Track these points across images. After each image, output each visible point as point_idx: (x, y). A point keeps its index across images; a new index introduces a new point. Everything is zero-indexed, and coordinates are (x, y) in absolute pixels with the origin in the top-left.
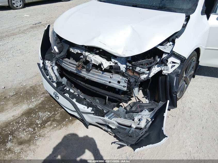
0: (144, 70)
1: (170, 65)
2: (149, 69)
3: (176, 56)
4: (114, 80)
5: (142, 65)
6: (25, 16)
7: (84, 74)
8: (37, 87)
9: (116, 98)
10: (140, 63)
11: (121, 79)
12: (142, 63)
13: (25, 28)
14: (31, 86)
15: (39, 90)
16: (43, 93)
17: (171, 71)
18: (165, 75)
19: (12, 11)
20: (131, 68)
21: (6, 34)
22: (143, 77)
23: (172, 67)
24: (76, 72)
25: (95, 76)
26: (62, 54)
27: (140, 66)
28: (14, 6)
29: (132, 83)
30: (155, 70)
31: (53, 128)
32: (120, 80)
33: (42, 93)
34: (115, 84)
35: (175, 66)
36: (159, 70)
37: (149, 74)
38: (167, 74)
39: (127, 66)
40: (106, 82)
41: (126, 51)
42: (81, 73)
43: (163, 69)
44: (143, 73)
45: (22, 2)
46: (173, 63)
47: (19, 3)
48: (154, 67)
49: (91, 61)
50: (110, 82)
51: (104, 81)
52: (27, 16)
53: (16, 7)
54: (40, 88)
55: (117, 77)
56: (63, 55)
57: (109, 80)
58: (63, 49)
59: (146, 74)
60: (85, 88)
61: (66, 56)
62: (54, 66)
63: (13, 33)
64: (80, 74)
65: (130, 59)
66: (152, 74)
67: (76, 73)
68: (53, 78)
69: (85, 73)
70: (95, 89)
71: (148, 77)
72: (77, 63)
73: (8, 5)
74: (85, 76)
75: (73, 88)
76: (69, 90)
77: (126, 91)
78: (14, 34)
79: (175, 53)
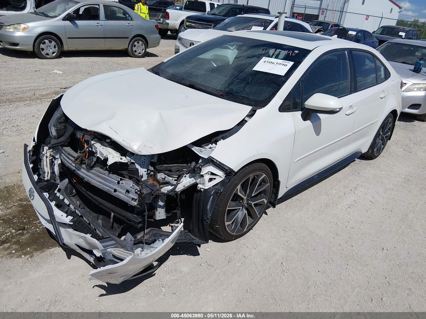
0: (171, 178)
1: (207, 177)
2: (179, 178)
3: (215, 165)
4: (122, 188)
5: (170, 171)
6: (55, 71)
7: (83, 173)
8: (14, 189)
9: (123, 216)
10: (166, 167)
11: (131, 187)
12: (170, 168)
13: (44, 93)
14: (6, 185)
15: (16, 194)
16: (21, 200)
17: (208, 185)
18: (200, 191)
19: (36, 60)
20: (152, 173)
21: (10, 97)
22: (166, 189)
23: (211, 180)
24: (74, 168)
25: (96, 178)
26: (62, 139)
27: (167, 172)
28: (42, 52)
29: (143, 195)
30: (186, 181)
31: (8, 254)
32: (130, 189)
33: (18, 199)
34: (121, 195)
35: (215, 179)
36: (192, 182)
37: (176, 186)
38: (202, 190)
39: (148, 170)
40: (110, 189)
41: (145, 146)
42: (79, 170)
43: (198, 181)
44: (168, 183)
45: (57, 48)
46: (212, 174)
47: (51, 49)
48: (185, 176)
49: (96, 153)
50: (115, 191)
51: (108, 188)
52: (58, 72)
53: (44, 55)
54: (19, 191)
55: (128, 184)
56: (62, 142)
57: (115, 187)
58: (65, 132)
59: (172, 185)
60: (87, 197)
61: (66, 144)
62: (57, 159)
63: (21, 98)
64: (79, 172)
65: (155, 160)
66: (180, 188)
67: (74, 170)
68: (46, 174)
69: (85, 171)
70: (98, 200)
71: (173, 190)
72: (76, 155)
73: (32, 50)
74: (84, 175)
75: (72, 196)
76: (64, 199)
77: (134, 207)
78: (21, 100)
79: (215, 160)
